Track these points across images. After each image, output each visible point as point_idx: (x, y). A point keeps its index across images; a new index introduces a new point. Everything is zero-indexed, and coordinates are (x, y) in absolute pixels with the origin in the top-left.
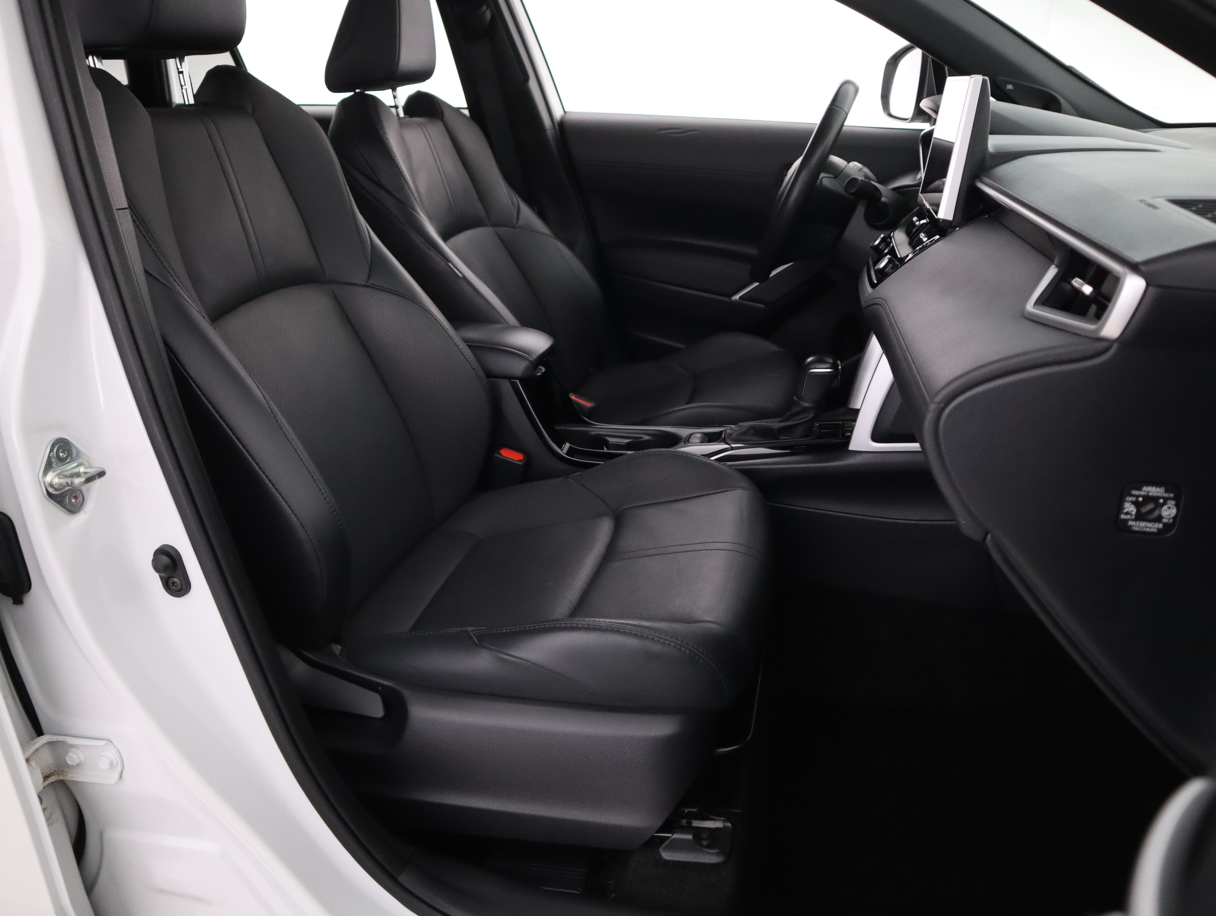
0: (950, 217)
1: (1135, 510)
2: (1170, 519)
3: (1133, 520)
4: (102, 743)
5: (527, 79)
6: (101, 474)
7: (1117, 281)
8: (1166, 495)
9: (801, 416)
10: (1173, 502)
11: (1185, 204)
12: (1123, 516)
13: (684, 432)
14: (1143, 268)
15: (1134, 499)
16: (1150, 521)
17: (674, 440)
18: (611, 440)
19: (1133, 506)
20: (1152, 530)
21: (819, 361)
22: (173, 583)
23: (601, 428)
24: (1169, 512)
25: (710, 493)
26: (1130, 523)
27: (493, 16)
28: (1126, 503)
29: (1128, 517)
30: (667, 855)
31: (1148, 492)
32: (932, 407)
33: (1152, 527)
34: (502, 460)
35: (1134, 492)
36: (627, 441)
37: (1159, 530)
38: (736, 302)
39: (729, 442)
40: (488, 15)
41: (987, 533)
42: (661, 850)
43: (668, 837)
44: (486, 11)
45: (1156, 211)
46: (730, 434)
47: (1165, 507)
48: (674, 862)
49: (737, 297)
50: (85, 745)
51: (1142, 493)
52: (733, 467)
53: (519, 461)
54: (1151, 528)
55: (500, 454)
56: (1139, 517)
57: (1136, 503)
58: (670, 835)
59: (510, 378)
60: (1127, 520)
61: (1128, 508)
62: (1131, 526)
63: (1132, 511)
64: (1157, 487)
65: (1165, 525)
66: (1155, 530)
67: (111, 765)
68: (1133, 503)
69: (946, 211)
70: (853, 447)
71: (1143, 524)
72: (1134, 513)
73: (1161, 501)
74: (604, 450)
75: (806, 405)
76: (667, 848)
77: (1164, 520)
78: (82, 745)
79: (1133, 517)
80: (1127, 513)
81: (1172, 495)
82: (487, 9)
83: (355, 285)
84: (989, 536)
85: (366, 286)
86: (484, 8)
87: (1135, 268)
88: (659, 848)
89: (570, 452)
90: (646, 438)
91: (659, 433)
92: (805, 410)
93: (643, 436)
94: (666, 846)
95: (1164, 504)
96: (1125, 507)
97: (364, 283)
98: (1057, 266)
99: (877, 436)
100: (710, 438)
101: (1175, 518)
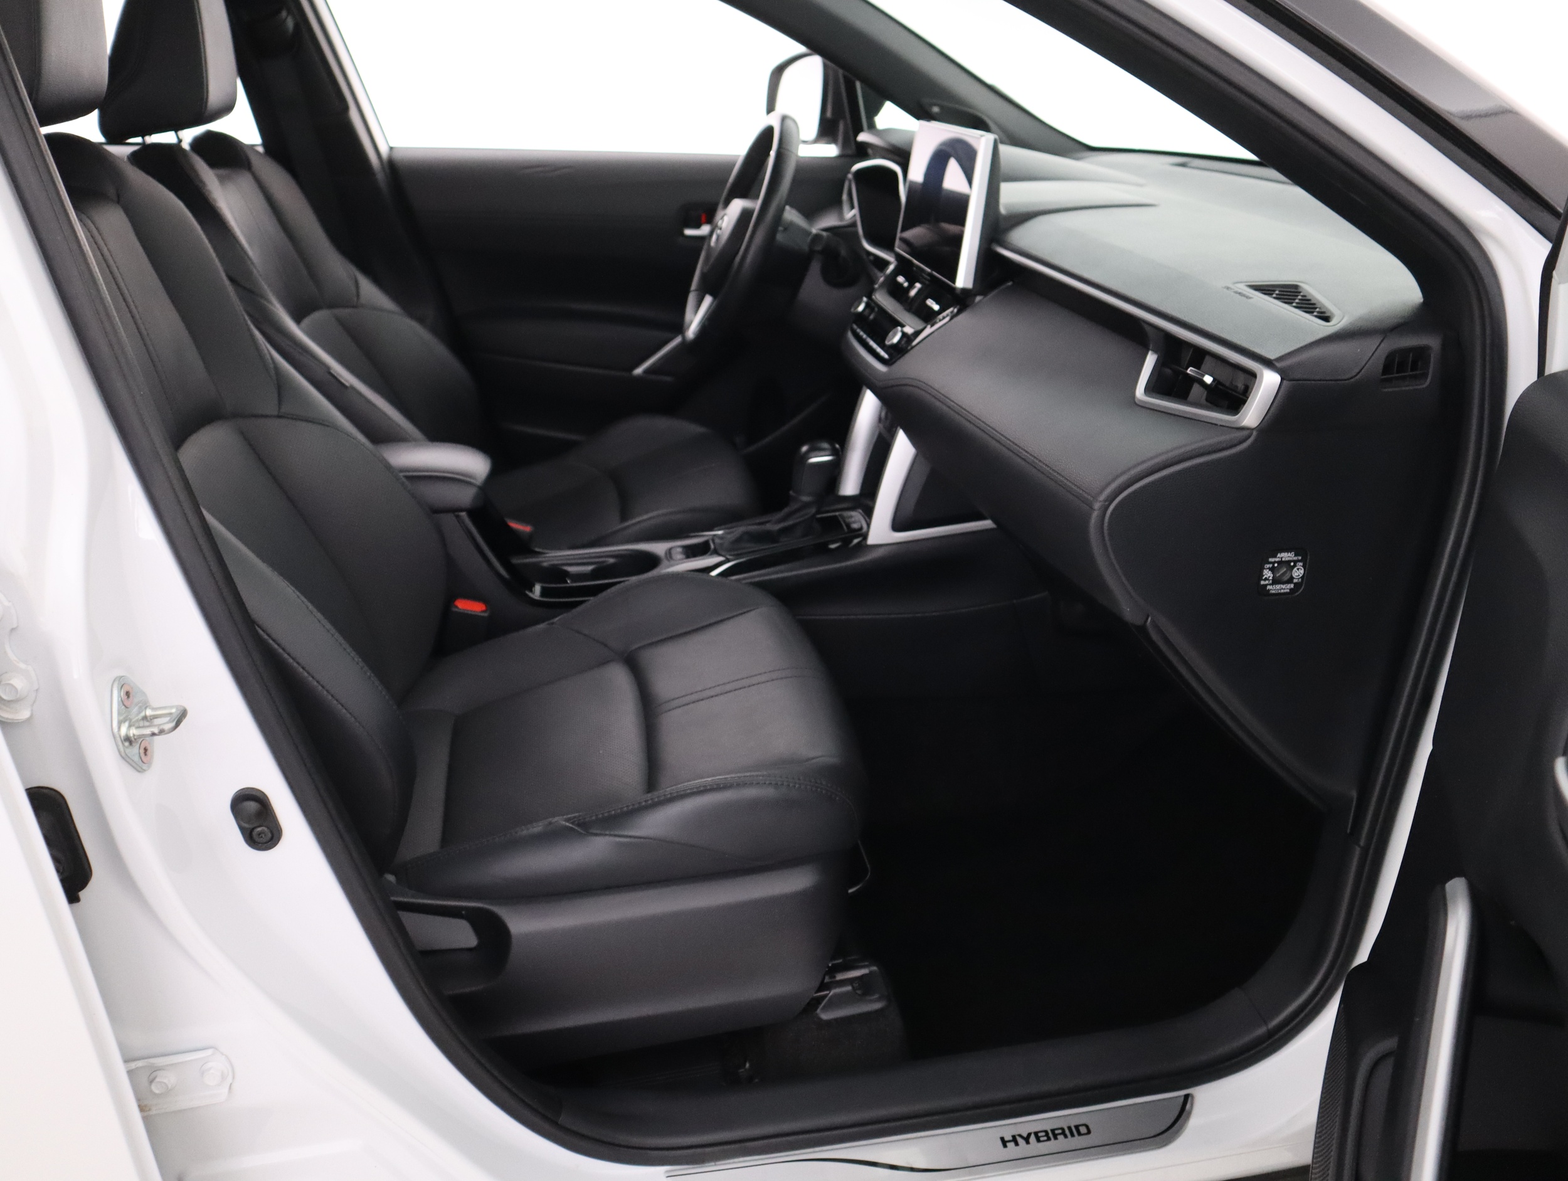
0: (970, 285)
1: (1272, 575)
2: (1299, 579)
3: (1270, 585)
4: (209, 1052)
5: (346, 108)
6: (183, 714)
7: (1253, 375)
8: (1295, 558)
9: (802, 513)
10: (1301, 564)
11: (1266, 290)
12: (1262, 583)
13: (658, 548)
14: (1278, 365)
15: (1271, 566)
16: (1283, 583)
17: (651, 561)
18: (572, 569)
19: (1270, 572)
20: (1286, 591)
21: (815, 450)
22: (259, 834)
23: (553, 556)
24: (1298, 573)
25: (731, 615)
26: (1269, 587)
27: (297, 26)
28: (1265, 571)
29: (1267, 582)
30: (825, 1016)
31: (1282, 558)
32: (1097, 506)
33: (1286, 588)
34: (460, 613)
35: (1271, 560)
36: (590, 568)
37: (1291, 589)
38: (638, 378)
39: (723, 553)
40: (290, 23)
41: (1148, 616)
42: (818, 1011)
43: (826, 996)
44: (286, 18)
45: (1250, 300)
46: (721, 544)
47: (1295, 569)
48: (836, 1020)
49: (639, 371)
50: (172, 1065)
51: (1277, 560)
52: (744, 582)
53: (483, 611)
54: (1284, 589)
55: (457, 607)
56: (1275, 581)
57: (1272, 569)
58: (827, 992)
59: (454, 510)
60: (1266, 585)
61: (1266, 574)
62: (1269, 590)
63: (1269, 577)
64: (1288, 553)
65: (1295, 584)
66: (1288, 591)
67: (223, 1077)
68: (1270, 569)
69: (964, 278)
70: (871, 540)
71: (1278, 587)
72: (1271, 578)
73: (1292, 564)
74: (567, 583)
75: (805, 499)
76: (826, 1009)
77: (1295, 581)
78: (167, 1065)
79: (1271, 582)
80: (1266, 579)
81: (1300, 558)
82: (287, 16)
83: (266, 416)
84: (1150, 619)
85: (279, 417)
86: (284, 14)
87: (1268, 363)
88: (816, 1010)
89: (544, 592)
90: (611, 561)
91: (629, 552)
92: (806, 505)
93: (607, 559)
94: (824, 1006)
95: (1295, 566)
96: (1264, 574)
97: (276, 413)
98: (1155, 351)
99: (898, 524)
100: (692, 552)
101: (1302, 578)
